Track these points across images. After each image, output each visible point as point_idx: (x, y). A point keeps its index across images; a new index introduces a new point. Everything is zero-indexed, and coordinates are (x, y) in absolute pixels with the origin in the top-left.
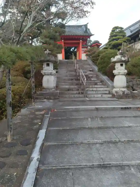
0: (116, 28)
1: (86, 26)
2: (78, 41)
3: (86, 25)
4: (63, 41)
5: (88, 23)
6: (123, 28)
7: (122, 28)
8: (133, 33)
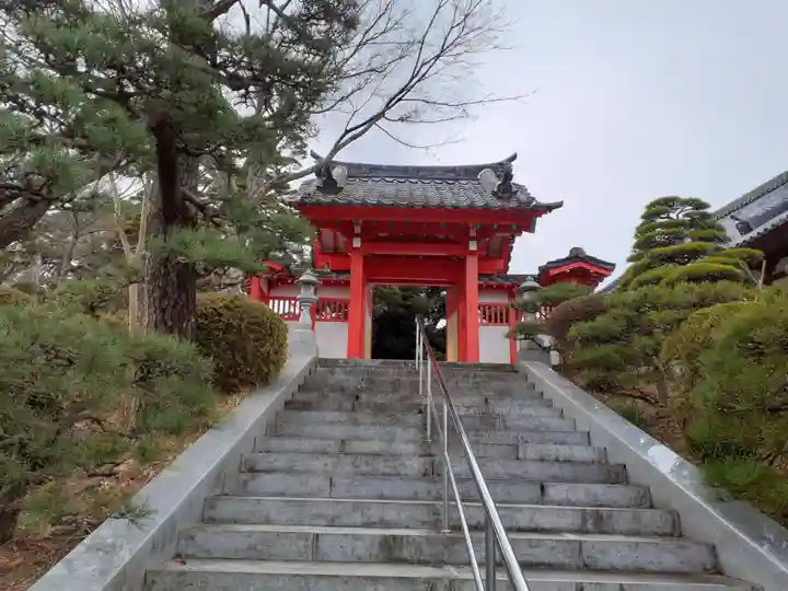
0: (668, 203)
1: (504, 170)
2: (455, 251)
3: (501, 164)
4: (357, 243)
5: (514, 158)
6: (705, 206)
7: (698, 205)
8: (754, 234)
